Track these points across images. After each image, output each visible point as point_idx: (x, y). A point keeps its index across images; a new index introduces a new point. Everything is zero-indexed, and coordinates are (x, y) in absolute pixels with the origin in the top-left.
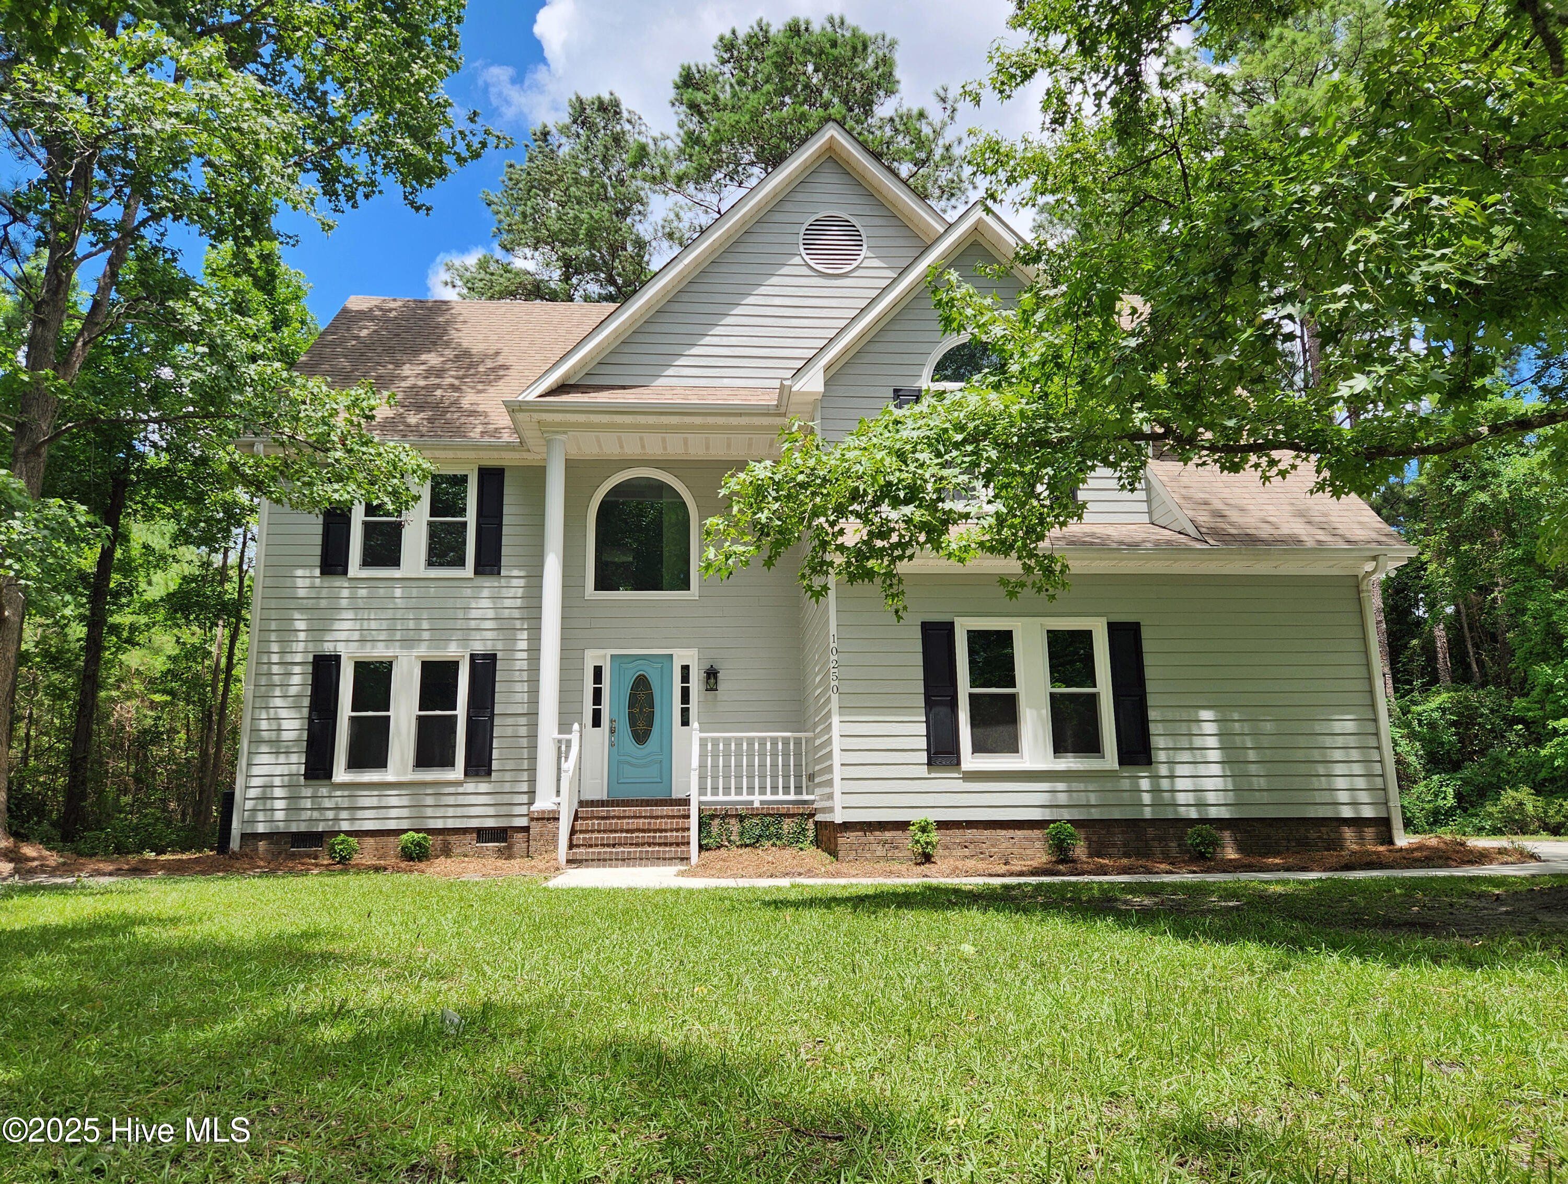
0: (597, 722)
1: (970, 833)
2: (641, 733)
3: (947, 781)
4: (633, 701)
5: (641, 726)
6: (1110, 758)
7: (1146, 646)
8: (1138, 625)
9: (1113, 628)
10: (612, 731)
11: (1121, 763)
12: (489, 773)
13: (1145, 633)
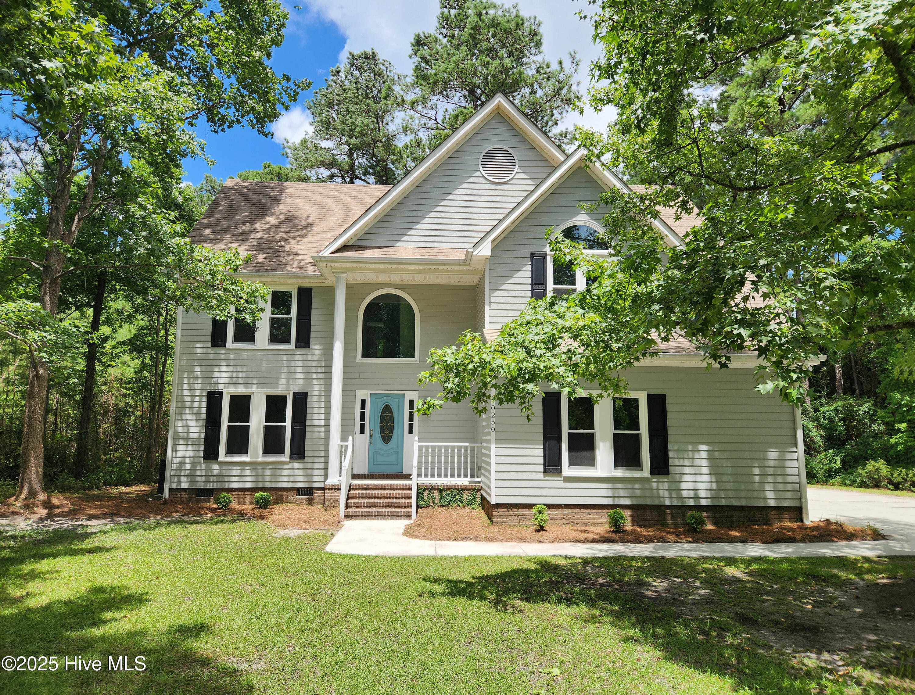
0: (362, 431)
1: (567, 511)
2: (386, 439)
3: (554, 482)
4: (382, 419)
5: (387, 433)
6: (645, 472)
7: (669, 408)
8: (664, 396)
9: (651, 398)
10: (371, 436)
11: (652, 473)
12: (303, 458)
13: (669, 400)
